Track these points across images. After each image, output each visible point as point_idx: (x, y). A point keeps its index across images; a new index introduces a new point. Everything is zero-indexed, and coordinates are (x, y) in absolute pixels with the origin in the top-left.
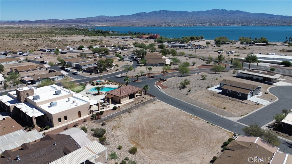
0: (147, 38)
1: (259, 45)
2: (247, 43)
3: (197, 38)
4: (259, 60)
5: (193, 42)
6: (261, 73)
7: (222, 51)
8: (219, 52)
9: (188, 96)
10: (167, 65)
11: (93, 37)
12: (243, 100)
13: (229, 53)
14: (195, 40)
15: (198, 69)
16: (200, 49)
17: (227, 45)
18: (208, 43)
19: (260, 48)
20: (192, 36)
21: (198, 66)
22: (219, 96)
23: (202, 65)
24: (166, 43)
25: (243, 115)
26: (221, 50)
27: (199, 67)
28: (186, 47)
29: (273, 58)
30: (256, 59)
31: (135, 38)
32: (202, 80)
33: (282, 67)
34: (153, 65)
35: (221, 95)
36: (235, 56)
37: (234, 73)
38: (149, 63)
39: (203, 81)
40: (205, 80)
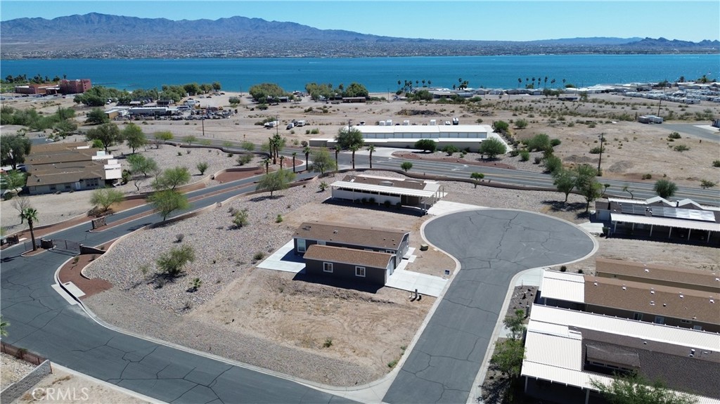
0: (52, 92)
1: (352, 102)
2: (326, 97)
3: (203, 88)
4: (366, 140)
5: (195, 98)
6: (391, 185)
7: (275, 122)
8: (268, 124)
9: (192, 313)
10: (110, 183)
14: (198, 94)
15: (216, 184)
16: (214, 118)
17: (282, 105)
18: (234, 102)
19: (356, 109)
20: (190, 84)
21: (215, 175)
22: (300, 288)
23: (228, 171)
24: (114, 104)
25: (396, 363)
26: (272, 120)
27: (220, 179)
28: (174, 114)
29: (394, 133)
30: (360, 138)
31: (9, 94)
32: (234, 228)
34: (57, 187)
35: (304, 283)
36: (308, 133)
37: (323, 190)
38: (39, 184)
39: (240, 231)
40: (244, 229)
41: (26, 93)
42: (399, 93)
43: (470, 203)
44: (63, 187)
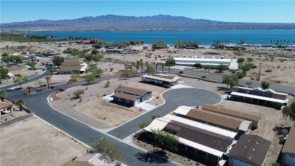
0: (88, 43)
1: (189, 49)
2: (180, 47)
3: (137, 43)
4: (177, 63)
5: (133, 46)
6: (162, 77)
8: (149, 56)
9: (75, 107)
10: (82, 72)
11: (24, 43)
12: (129, 108)
13: (158, 57)
14: (135, 45)
15: (114, 75)
16: (133, 54)
17: (161, 49)
18: (145, 48)
19: (189, 51)
20: (132, 41)
22: (109, 104)
23: (120, 71)
24: (104, 48)
25: (118, 125)
26: (151, 55)
27: (116, 73)
28: (121, 52)
29: (192, 61)
30: (175, 62)
31: (74, 44)
32: (105, 87)
33: (194, 69)
34: (66, 72)
35: (111, 103)
36: (161, 60)
40: (108, 88)
41: (79, 43)
42: (213, 46)
43: (189, 86)
44: (68, 73)
